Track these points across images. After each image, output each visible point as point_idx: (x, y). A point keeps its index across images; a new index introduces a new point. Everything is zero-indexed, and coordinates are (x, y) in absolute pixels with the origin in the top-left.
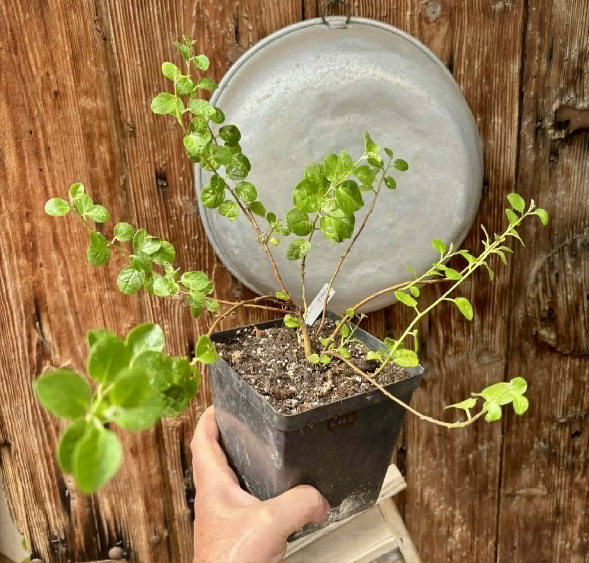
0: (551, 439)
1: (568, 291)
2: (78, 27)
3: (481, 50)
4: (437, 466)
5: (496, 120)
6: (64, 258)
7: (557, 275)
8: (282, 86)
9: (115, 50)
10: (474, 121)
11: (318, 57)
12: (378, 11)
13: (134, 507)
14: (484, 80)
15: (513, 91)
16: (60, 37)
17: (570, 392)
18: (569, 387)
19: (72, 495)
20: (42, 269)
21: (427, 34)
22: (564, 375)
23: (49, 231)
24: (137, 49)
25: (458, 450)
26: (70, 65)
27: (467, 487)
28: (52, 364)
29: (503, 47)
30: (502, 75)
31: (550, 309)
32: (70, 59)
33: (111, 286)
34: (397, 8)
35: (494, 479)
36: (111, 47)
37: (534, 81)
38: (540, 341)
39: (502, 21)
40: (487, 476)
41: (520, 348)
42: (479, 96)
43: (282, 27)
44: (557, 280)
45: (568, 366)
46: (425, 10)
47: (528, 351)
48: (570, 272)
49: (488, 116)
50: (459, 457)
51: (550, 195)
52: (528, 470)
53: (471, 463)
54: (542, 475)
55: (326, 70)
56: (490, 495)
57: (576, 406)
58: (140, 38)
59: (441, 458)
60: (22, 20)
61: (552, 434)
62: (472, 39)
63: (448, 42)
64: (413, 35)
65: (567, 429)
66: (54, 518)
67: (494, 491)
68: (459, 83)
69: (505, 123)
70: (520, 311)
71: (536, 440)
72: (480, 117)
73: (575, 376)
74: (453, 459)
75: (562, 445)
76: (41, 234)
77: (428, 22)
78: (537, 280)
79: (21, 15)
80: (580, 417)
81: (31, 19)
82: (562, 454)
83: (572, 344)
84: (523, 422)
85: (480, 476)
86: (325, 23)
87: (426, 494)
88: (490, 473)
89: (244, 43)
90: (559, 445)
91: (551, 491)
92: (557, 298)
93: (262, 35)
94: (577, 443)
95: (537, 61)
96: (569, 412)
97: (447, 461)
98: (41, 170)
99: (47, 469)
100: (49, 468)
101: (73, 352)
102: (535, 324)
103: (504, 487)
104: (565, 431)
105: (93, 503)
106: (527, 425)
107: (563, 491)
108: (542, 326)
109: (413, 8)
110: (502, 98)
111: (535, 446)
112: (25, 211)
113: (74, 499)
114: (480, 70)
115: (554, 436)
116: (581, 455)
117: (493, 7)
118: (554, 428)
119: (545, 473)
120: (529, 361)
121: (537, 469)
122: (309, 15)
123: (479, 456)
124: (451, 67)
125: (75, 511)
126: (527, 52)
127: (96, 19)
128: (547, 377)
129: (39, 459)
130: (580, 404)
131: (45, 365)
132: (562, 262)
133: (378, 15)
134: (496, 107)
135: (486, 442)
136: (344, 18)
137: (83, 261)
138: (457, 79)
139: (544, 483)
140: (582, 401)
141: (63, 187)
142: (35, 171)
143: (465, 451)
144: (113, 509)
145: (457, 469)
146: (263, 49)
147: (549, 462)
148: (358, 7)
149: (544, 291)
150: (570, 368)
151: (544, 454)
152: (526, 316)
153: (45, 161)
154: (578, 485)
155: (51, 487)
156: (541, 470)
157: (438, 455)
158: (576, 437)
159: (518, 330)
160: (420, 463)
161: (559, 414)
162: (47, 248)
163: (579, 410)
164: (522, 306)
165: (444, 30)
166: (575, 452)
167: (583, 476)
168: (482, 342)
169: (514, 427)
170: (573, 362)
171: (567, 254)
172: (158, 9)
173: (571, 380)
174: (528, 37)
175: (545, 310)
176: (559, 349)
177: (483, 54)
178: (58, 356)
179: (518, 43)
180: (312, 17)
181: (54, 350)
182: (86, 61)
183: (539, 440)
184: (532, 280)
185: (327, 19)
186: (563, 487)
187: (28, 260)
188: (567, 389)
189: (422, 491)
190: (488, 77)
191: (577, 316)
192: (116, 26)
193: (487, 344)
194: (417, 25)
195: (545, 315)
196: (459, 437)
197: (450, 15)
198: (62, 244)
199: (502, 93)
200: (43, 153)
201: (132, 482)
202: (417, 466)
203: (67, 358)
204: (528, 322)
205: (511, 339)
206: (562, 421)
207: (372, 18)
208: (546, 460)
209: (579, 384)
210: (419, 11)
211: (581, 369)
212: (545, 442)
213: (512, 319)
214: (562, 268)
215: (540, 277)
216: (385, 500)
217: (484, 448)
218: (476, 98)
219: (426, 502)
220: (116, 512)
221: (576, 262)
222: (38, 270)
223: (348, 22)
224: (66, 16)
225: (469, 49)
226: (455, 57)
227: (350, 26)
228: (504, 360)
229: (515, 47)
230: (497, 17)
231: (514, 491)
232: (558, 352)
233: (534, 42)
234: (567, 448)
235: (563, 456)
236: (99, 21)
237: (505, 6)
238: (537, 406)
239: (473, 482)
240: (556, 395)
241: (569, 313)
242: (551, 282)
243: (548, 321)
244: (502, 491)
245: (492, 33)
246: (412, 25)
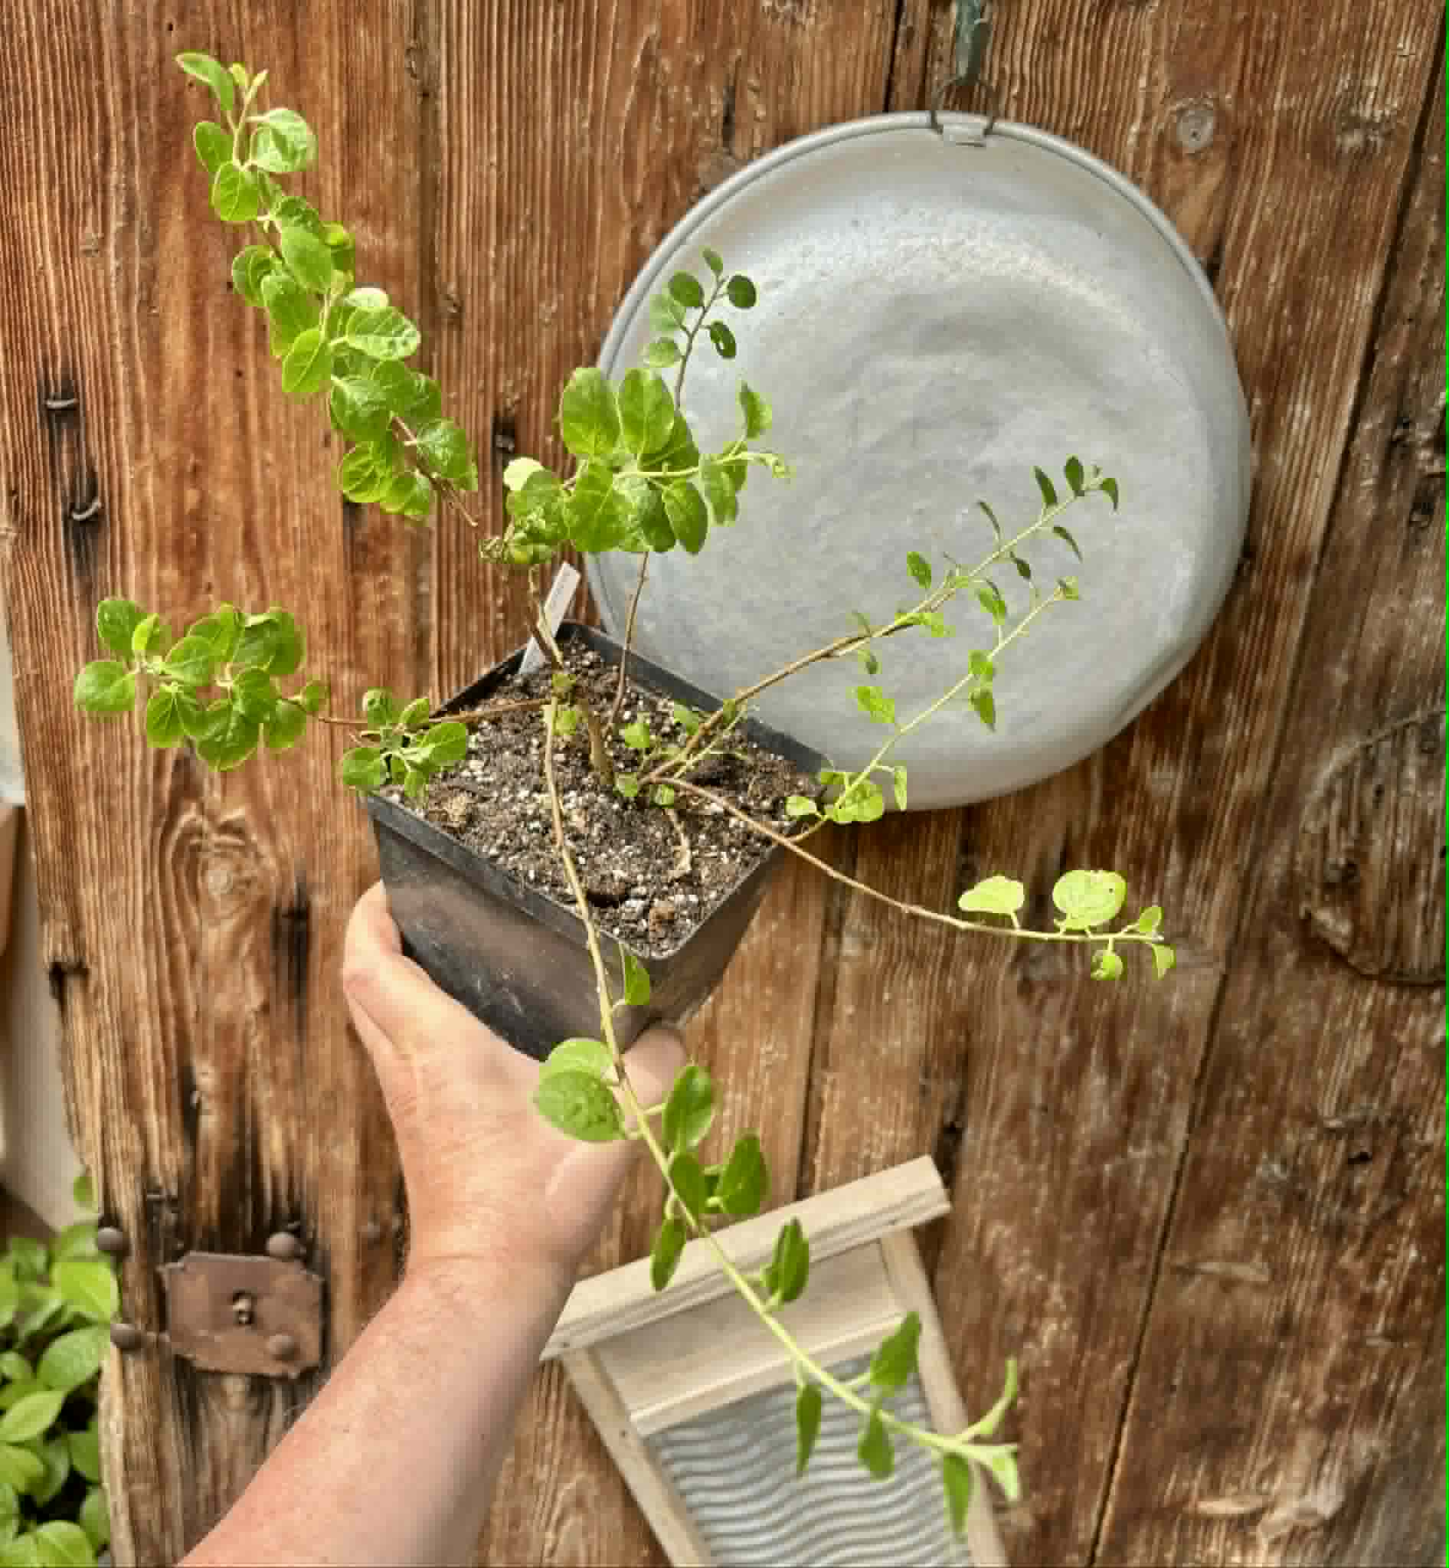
0: (1300, 1161)
1: (1400, 830)
2: (370, 61)
3: (1292, 238)
4: (1027, 1178)
5: (1299, 407)
6: (261, 579)
7: (1379, 792)
8: (812, 265)
9: (444, 123)
10: (1244, 406)
11: (906, 211)
12: (1064, 115)
13: (336, 1153)
14: (1286, 312)
15: (1350, 347)
16: (324, 76)
17: (1362, 1062)
18: (1362, 1050)
19: (207, 1105)
20: (211, 596)
21: (1170, 184)
22: (1355, 1022)
23: (237, 511)
24: (494, 129)
25: (1079, 1149)
26: (337, 143)
27: (1087, 1235)
28: (201, 810)
29: (1344, 239)
30: (1330, 306)
31: (1350, 865)
32: (342, 131)
33: (358, 658)
34: (1109, 114)
35: (1150, 1231)
36: (436, 112)
37: (1405, 330)
38: (1312, 934)
39: (1353, 176)
40: (1136, 1219)
41: (1264, 943)
42: (1267, 347)
43: (833, 121)
44: (1377, 803)
45: (1369, 1002)
46: (1175, 126)
47: (1281, 953)
48: (1411, 789)
49: (1281, 398)
50: (1081, 1167)
51: (1395, 603)
52: (1232, 1222)
53: (1105, 1184)
54: (1265, 1238)
55: (919, 242)
56: (1137, 1263)
57: (1373, 1094)
58: (505, 102)
59: (1039, 1160)
60: (246, 27)
61: (1304, 1150)
62: (1276, 211)
63: (1218, 207)
64: (1137, 181)
65: (1342, 1145)
66: (161, 1146)
67: (1148, 1256)
68: (1225, 309)
69: (1319, 419)
70: (1277, 859)
71: (1265, 1156)
72: (1263, 397)
73: (1383, 1028)
74: (1065, 1168)
75: (1323, 1178)
76: (219, 519)
77: (1177, 153)
78: (1330, 793)
79: (246, 14)
80: (1376, 1123)
81: (266, 26)
82: (1318, 1198)
83: (1388, 953)
84: (1241, 1113)
85: (1120, 1217)
86: (935, 126)
87: (992, 1234)
88: (1146, 1212)
89: (740, 149)
90: (1315, 1178)
91: (1279, 1277)
92: (1370, 843)
93: (785, 134)
94: (1358, 1180)
95: (1423, 282)
96: (1353, 1106)
97: (1051, 1168)
98: (239, 374)
99: (159, 1038)
100: (165, 1038)
101: (253, 793)
102: (1309, 894)
103: (1173, 1248)
104: (1335, 1149)
105: (248, 1131)
106: (1249, 1119)
107: (1306, 1283)
108: (1322, 898)
109: (1146, 118)
110: (1321, 359)
111: (1260, 1170)
112: (192, 460)
113: (208, 1113)
114: (1280, 286)
115: (1309, 1152)
116: (1364, 1210)
117: (1338, 140)
118: (1312, 1137)
119: (1272, 1233)
120: (1279, 975)
121: (1255, 1222)
122: (902, 102)
123: (1128, 1169)
124: (1212, 271)
125: (207, 1141)
126: (1399, 256)
127: (412, 43)
128: (1315, 1020)
129: (146, 1013)
130: (1380, 1094)
131: (188, 809)
132: (1395, 763)
133: (1062, 125)
134: (1304, 378)
135: (1147, 1142)
136: (982, 121)
137: (304, 592)
138: (1224, 301)
139: (1266, 1256)
140: (1388, 1087)
141: (282, 420)
142: (227, 376)
143: (1095, 1155)
144: (289, 1150)
145: (1070, 1192)
146: (779, 170)
147: (1287, 1210)
148: (1019, 98)
149: (1343, 822)
150: (1373, 1008)
151: (1278, 1192)
152: (1290, 873)
153: (250, 354)
154: (1344, 1273)
155: (163, 1079)
156: (1265, 1227)
157: (1033, 1155)
158: (1358, 1167)
159: (1264, 902)
160: (989, 1162)
161: (1327, 1107)
162: (228, 549)
163: (1376, 1105)
164: (1286, 848)
165: (1212, 179)
166: (1351, 1199)
167: (1360, 1254)
168: (1179, 916)
169: (1218, 1120)
170: (1381, 994)
171: (1412, 744)
172: (555, 41)
173: (1371, 1035)
174: (1410, 224)
175: (1336, 866)
176: (1353, 961)
177: (1295, 248)
178: (217, 795)
179: (1384, 234)
180: (908, 108)
181: (211, 782)
182: (376, 139)
183: (1271, 1158)
184: (1318, 792)
185: (943, 117)
186: (1308, 1272)
187: (182, 574)
188: (1357, 1053)
189: (983, 1228)
190: (1298, 306)
191: (1412, 893)
192: (454, 70)
193: (1189, 921)
194: (1149, 160)
195: (1334, 876)
196: (1086, 1119)
197: (1234, 146)
198: (263, 550)
199: (1324, 346)
200: (249, 337)
201: (340, 1100)
202: (982, 1168)
203: (236, 806)
204: (1291, 888)
205: (1245, 923)
206: (1333, 1124)
207: (1047, 128)
208: (1278, 1206)
209: (1386, 1047)
210: (1162, 126)
211: (1398, 1016)
212: (1284, 1163)
213: (1256, 874)
214: (1394, 775)
215: (1338, 788)
216: (895, 1234)
217: (1140, 1154)
218: (1261, 352)
219: (987, 1252)
220: (296, 1157)
221: (1429, 767)
222: (201, 598)
223: (988, 132)
224: (346, 31)
225: (1264, 234)
226: (1229, 245)
227: (991, 142)
228: (1221, 966)
229: (1373, 242)
230: (1344, 169)
231: (1194, 1262)
232: (1347, 966)
233: (1422, 234)
234: (1334, 1188)
235: (1321, 1205)
236: (419, 51)
237: (1367, 142)
238: (1280, 1082)
239: (1104, 1227)
240: (1328, 1064)
241: (1392, 880)
242: (1360, 805)
243: (1339, 891)
244: (1166, 1257)
245: (1325, 201)
246: (1139, 157)
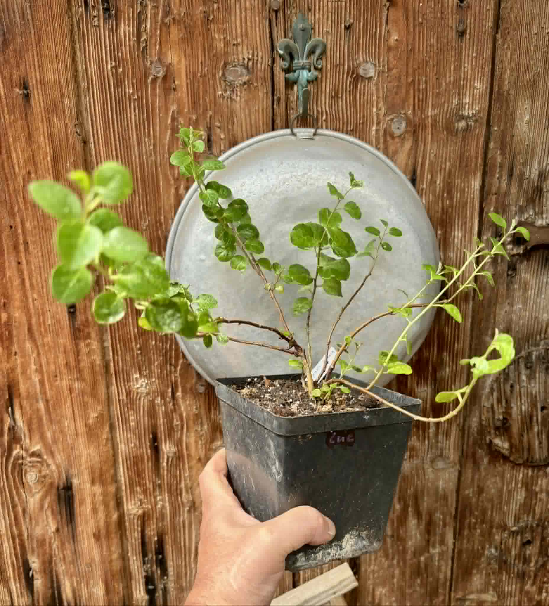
0: (503, 546)
1: (523, 401)
2: (60, 132)
3: (443, 166)
4: (389, 567)
5: (456, 233)
6: (37, 347)
7: (512, 386)
9: (93, 152)
10: (434, 233)
12: (345, 126)
13: (95, 590)
14: (445, 195)
15: (473, 207)
16: (42, 138)
17: (522, 501)
18: (521, 496)
19: (36, 576)
20: (17, 357)
21: (391, 149)
22: (516, 484)
23: (24, 320)
24: (114, 153)
25: (409, 552)
26: (50, 165)
27: (418, 589)
28: (22, 447)
29: (464, 164)
30: (463, 191)
31: (504, 418)
32: (51, 160)
33: (81, 376)
34: (363, 123)
35: (445, 583)
36: (90, 149)
37: (494, 197)
38: (494, 449)
39: (464, 139)
40: (438, 580)
41: (474, 455)
42: (440, 210)
43: (252, 136)
44: (512, 392)
45: (521, 475)
46: (390, 126)
47: (482, 459)
48: (525, 384)
49: (448, 230)
50: (411, 559)
51: (507, 308)
52: (478, 576)
53: (422, 565)
54: (493, 581)
56: (441, 598)
57: (528, 515)
58: (118, 143)
59: (393, 559)
60: (7, 122)
61: (503, 542)
62: (435, 155)
63: (412, 156)
64: (378, 149)
65: (519, 538)
66: (18, 597)
67: (445, 595)
68: (421, 196)
69: (465, 236)
70: (475, 419)
71: (487, 546)
72: (441, 230)
73: (528, 485)
74: (405, 561)
75: (513, 553)
76: (17, 324)
77: (392, 137)
78: (492, 390)
79: (7, 117)
80: (532, 526)
81: (15, 121)
82: (512, 562)
83: (526, 454)
84: (475, 529)
85: (431, 579)
86: (293, 134)
87: (377, 593)
88: (442, 576)
89: (215, 150)
90: (510, 553)
91: (501, 598)
92: (511, 408)
93: (233, 143)
94: (528, 552)
95: (498, 178)
96: (521, 521)
97: (398, 562)
98: (19, 263)
99: (12, 549)
100: (15, 548)
101: (43, 438)
102: (489, 432)
103: (455, 591)
104: (516, 539)
105: (55, 585)
106: (479, 531)
107: (513, 599)
108: (495, 434)
109: (378, 123)
110: (462, 212)
111: (486, 552)
112: (3, 301)
113: (37, 579)
114: (441, 185)
115: (505, 543)
116: (532, 564)
117: (456, 125)
118: (506, 535)
119: (495, 579)
120: (482, 468)
121: (488, 575)
122: (279, 127)
123: (431, 558)
124: (413, 181)
125: (37, 591)
126: (487, 169)
127: (76, 122)
128: (500, 485)
129: (6, 538)
130: (531, 514)
131: (16, 449)
132: (517, 373)
133: (345, 129)
134: (457, 221)
135: (437, 546)
136: (313, 130)
137: (56, 352)
138: (420, 192)
139: (494, 589)
140: (534, 510)
141: (39, 280)
142: (14, 264)
143: (417, 553)
144: (74, 591)
145: (408, 571)
146: (233, 157)
147: (500, 568)
148: (326, 120)
149: (499, 401)
150: (523, 478)
151: (496, 561)
152: (481, 424)
153: (23, 255)
154: (528, 593)
155: (16, 567)
156: (492, 577)
157: (390, 557)
158: (527, 546)
159: (471, 439)
160: (373, 562)
161: (510, 522)
162: (22, 337)
163: (530, 519)
164: (477, 414)
165: (408, 145)
166: (526, 561)
167: (533, 584)
168: (437, 447)
169: (466, 532)
170: (526, 471)
171: (522, 366)
172: (135, 115)
173: (524, 489)
174: (490, 155)
175: (499, 420)
176: (512, 459)
177: (445, 169)
178: (28, 441)
179: (480, 161)
180: (282, 128)
181: (25, 435)
182: (66, 162)
183: (490, 547)
184: (487, 390)
185: (296, 130)
186: (513, 594)
187: (3, 349)
188: (519, 498)
189: (373, 590)
190: (450, 192)
191: (531, 427)
192: (95, 131)
193: (442, 450)
194: (382, 140)
195: (499, 424)
196: (411, 539)
197: (415, 132)
198: (36, 334)
199: (463, 207)
200: (22, 248)
201: (94, 567)
202: (370, 565)
203: (36, 444)
204: (482, 430)
205: (465, 447)
206: (514, 529)
207: (339, 131)
208: (496, 567)
209: (531, 494)
210: (385, 126)
211: (533, 480)
212: (496, 548)
213: (466, 428)
214: (517, 380)
215: (495, 387)
216: (336, 598)
217: (435, 551)
218: (438, 212)
219: (377, 601)
220: (77, 594)
221: (531, 375)
222: (13, 358)
223: (315, 134)
224: (48, 119)
225: (432, 164)
226: (418, 172)
227: (317, 138)
228: (458, 467)
229: (476, 164)
230: (460, 136)
231: (465, 596)
232: (510, 461)
233: (495, 159)
234: (518, 556)
235: (514, 564)
236: (81, 125)
237: (468, 125)
238: (489, 513)
239: (424, 585)
240: (508, 503)
241: (522, 422)
242: (505, 392)
243: (501, 430)
244: (453, 595)
245: (454, 150)
246: (377, 139)
